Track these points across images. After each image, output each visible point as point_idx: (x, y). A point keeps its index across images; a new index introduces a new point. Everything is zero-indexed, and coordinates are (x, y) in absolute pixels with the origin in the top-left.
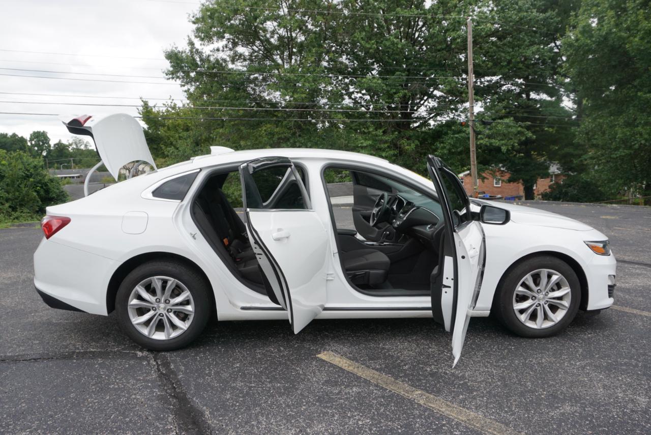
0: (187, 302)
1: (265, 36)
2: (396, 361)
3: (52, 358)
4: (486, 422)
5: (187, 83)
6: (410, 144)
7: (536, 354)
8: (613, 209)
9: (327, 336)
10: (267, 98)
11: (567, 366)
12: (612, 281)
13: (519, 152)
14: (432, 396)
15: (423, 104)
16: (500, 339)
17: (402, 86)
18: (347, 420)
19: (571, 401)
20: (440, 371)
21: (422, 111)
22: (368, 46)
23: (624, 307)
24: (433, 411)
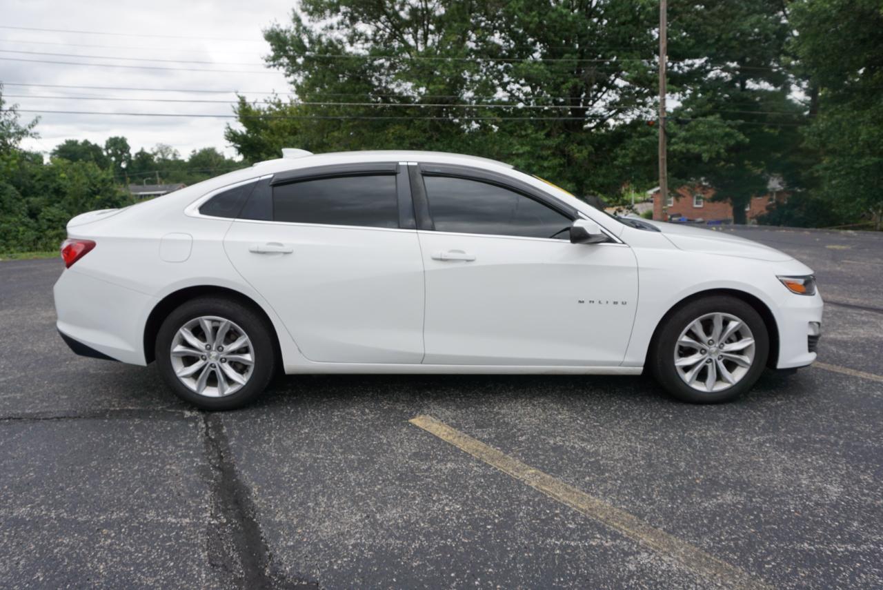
0: (244, 350)
1: (393, 8)
2: (512, 429)
3: (79, 417)
4: (613, 513)
5: (293, 72)
6: (582, 150)
7: (700, 426)
8: (847, 236)
9: (428, 397)
10: (397, 91)
11: (740, 442)
12: (815, 331)
13: (727, 161)
14: (548, 477)
15: (600, 98)
16: (656, 405)
17: (572, 73)
18: (430, 505)
19: (735, 488)
20: (567, 444)
21: (599, 107)
22: (527, 19)
23: (835, 366)
24: (546, 496)
